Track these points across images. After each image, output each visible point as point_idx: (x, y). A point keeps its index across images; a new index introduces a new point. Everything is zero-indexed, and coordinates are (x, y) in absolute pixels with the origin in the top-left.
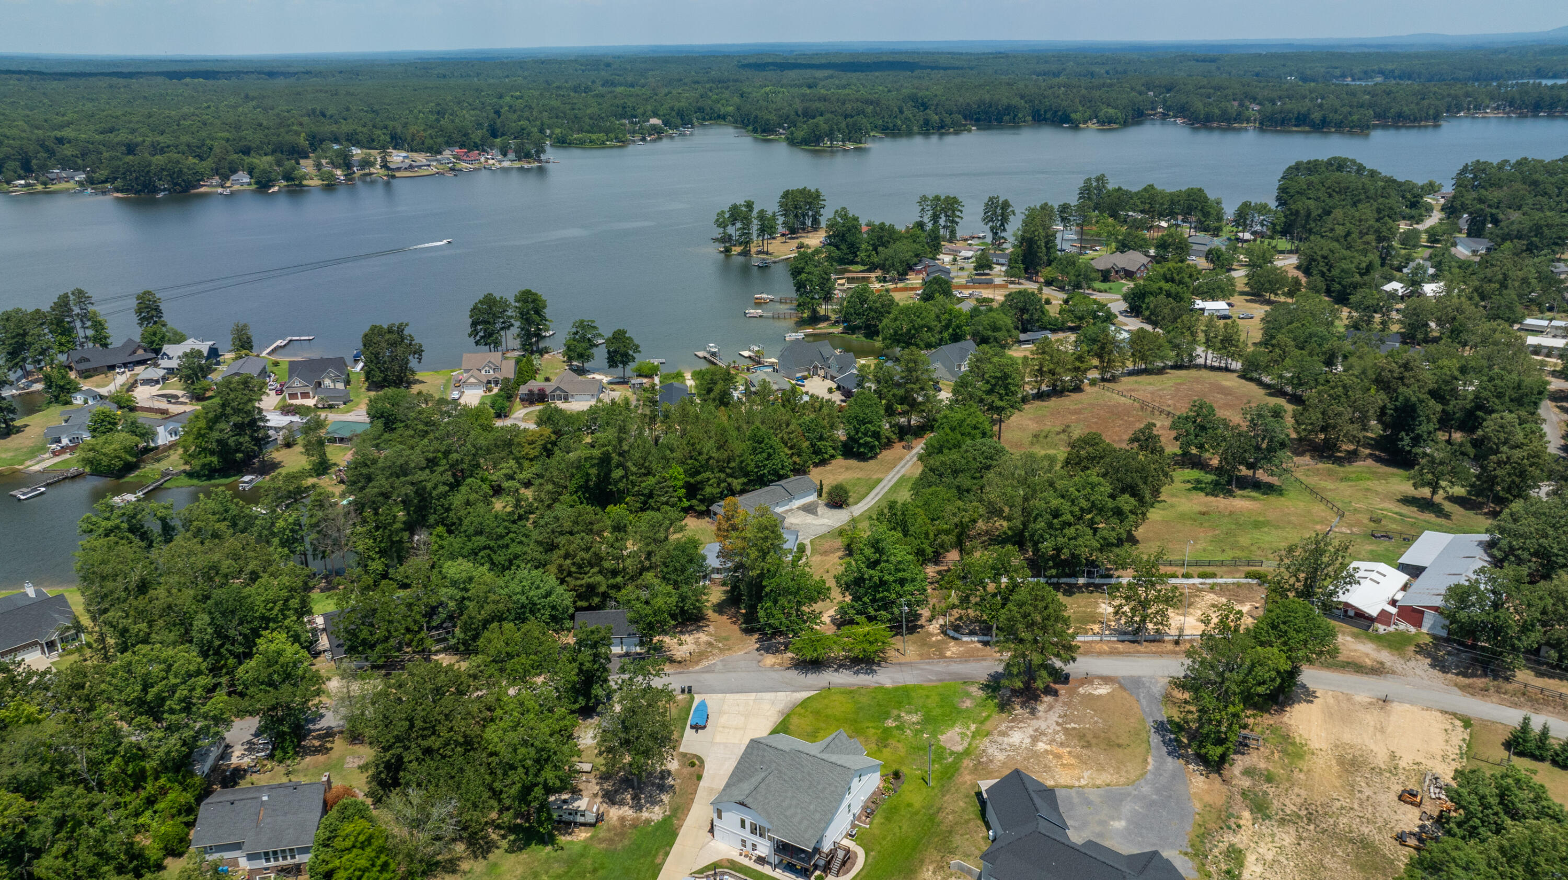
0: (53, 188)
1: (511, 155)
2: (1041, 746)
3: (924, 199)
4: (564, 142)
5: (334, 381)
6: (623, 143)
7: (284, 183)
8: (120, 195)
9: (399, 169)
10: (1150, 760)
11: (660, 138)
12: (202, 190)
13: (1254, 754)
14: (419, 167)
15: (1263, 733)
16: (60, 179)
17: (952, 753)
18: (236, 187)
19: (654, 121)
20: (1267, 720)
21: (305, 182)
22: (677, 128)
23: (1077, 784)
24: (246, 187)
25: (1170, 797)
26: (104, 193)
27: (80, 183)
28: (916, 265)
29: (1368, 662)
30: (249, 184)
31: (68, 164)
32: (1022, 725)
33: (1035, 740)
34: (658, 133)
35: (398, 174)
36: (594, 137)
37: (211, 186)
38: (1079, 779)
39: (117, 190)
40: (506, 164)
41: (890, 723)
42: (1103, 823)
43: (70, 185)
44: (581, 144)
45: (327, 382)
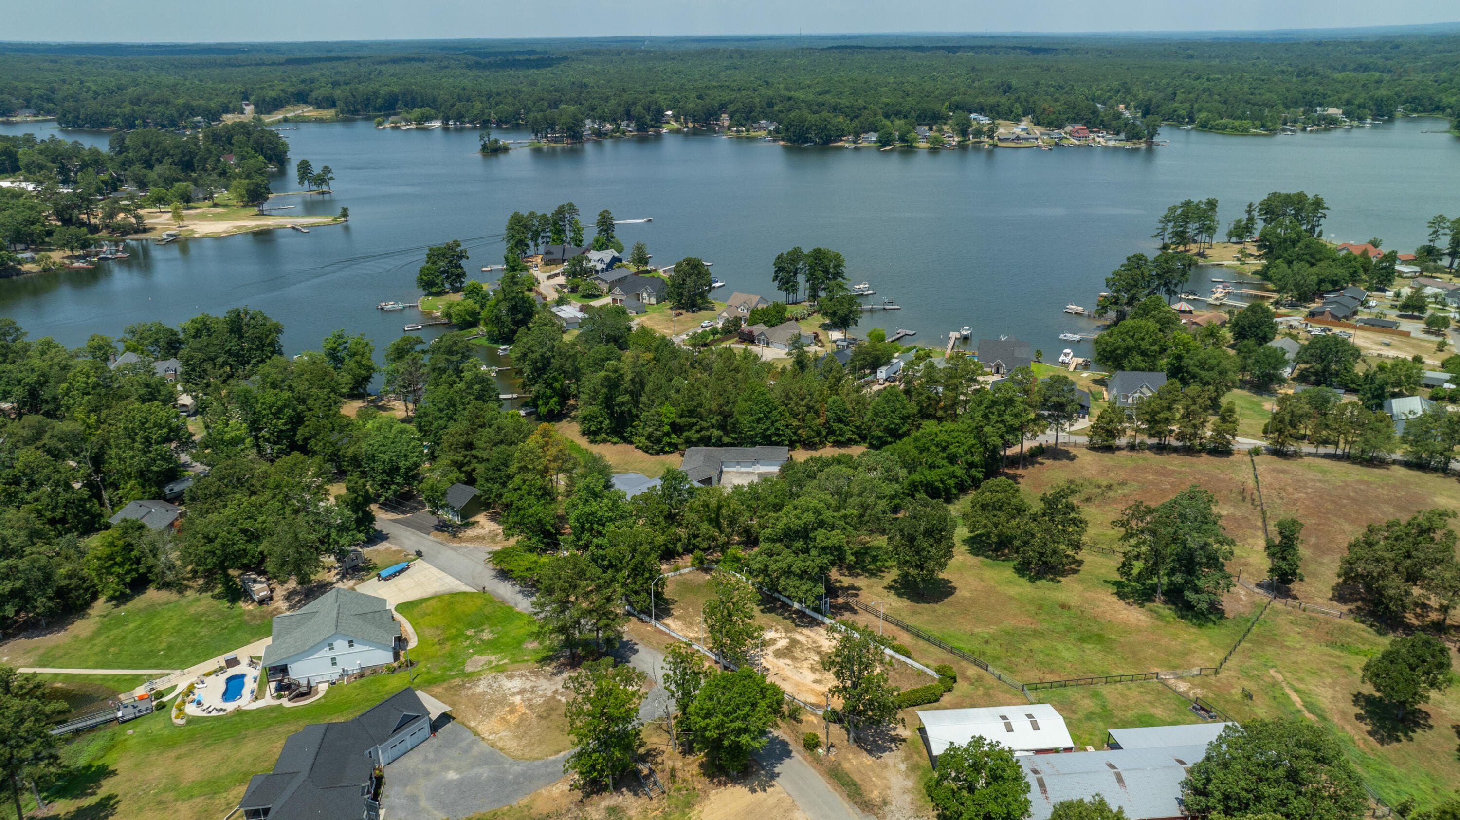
0: (752, 134)
1: (1122, 136)
2: (517, 699)
3: (1442, 219)
4: (1205, 127)
5: (649, 296)
6: (1272, 132)
7: (898, 144)
8: (782, 143)
9: (1006, 140)
10: (562, 754)
11: (1326, 130)
12: (839, 144)
13: (644, 800)
14: (1026, 139)
15: (680, 790)
16: (761, 128)
17: (463, 670)
18: (865, 144)
19: (1333, 111)
20: (701, 783)
21: (917, 145)
22: (1361, 119)
23: (486, 735)
24: (872, 145)
25: (519, 783)
26: (774, 141)
27: (770, 133)
28: (1329, 292)
29: (875, 794)
30: (875, 142)
31: (770, 118)
32: (533, 679)
33: (522, 692)
34: (1331, 123)
35: (1000, 144)
36: (1237, 123)
37: (847, 141)
38: (491, 734)
39: (783, 139)
40: (1111, 143)
41: (470, 632)
42: (447, 768)
43: (763, 133)
44: (1222, 130)
45: (645, 295)
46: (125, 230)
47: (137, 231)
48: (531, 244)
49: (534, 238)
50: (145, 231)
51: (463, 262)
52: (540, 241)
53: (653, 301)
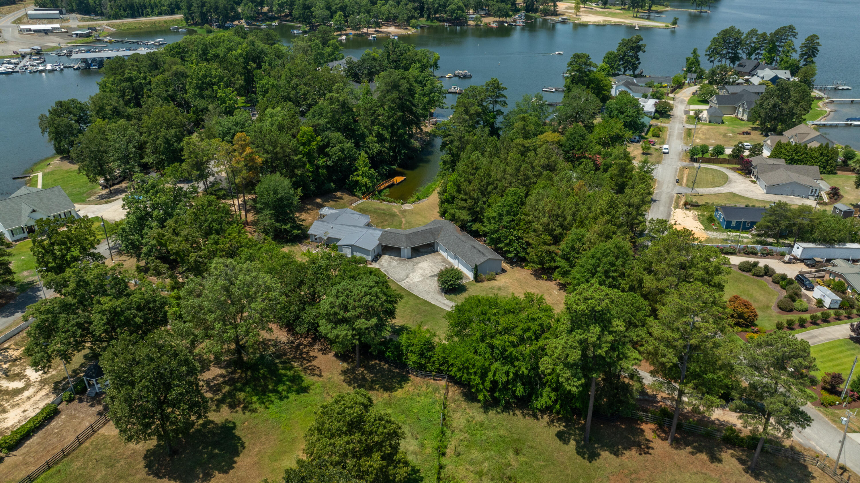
46: (546, 13)
47: (552, 15)
48: (744, 56)
49: (749, 54)
50: (557, 15)
51: (640, 54)
52: (753, 57)
53: (745, 117)
